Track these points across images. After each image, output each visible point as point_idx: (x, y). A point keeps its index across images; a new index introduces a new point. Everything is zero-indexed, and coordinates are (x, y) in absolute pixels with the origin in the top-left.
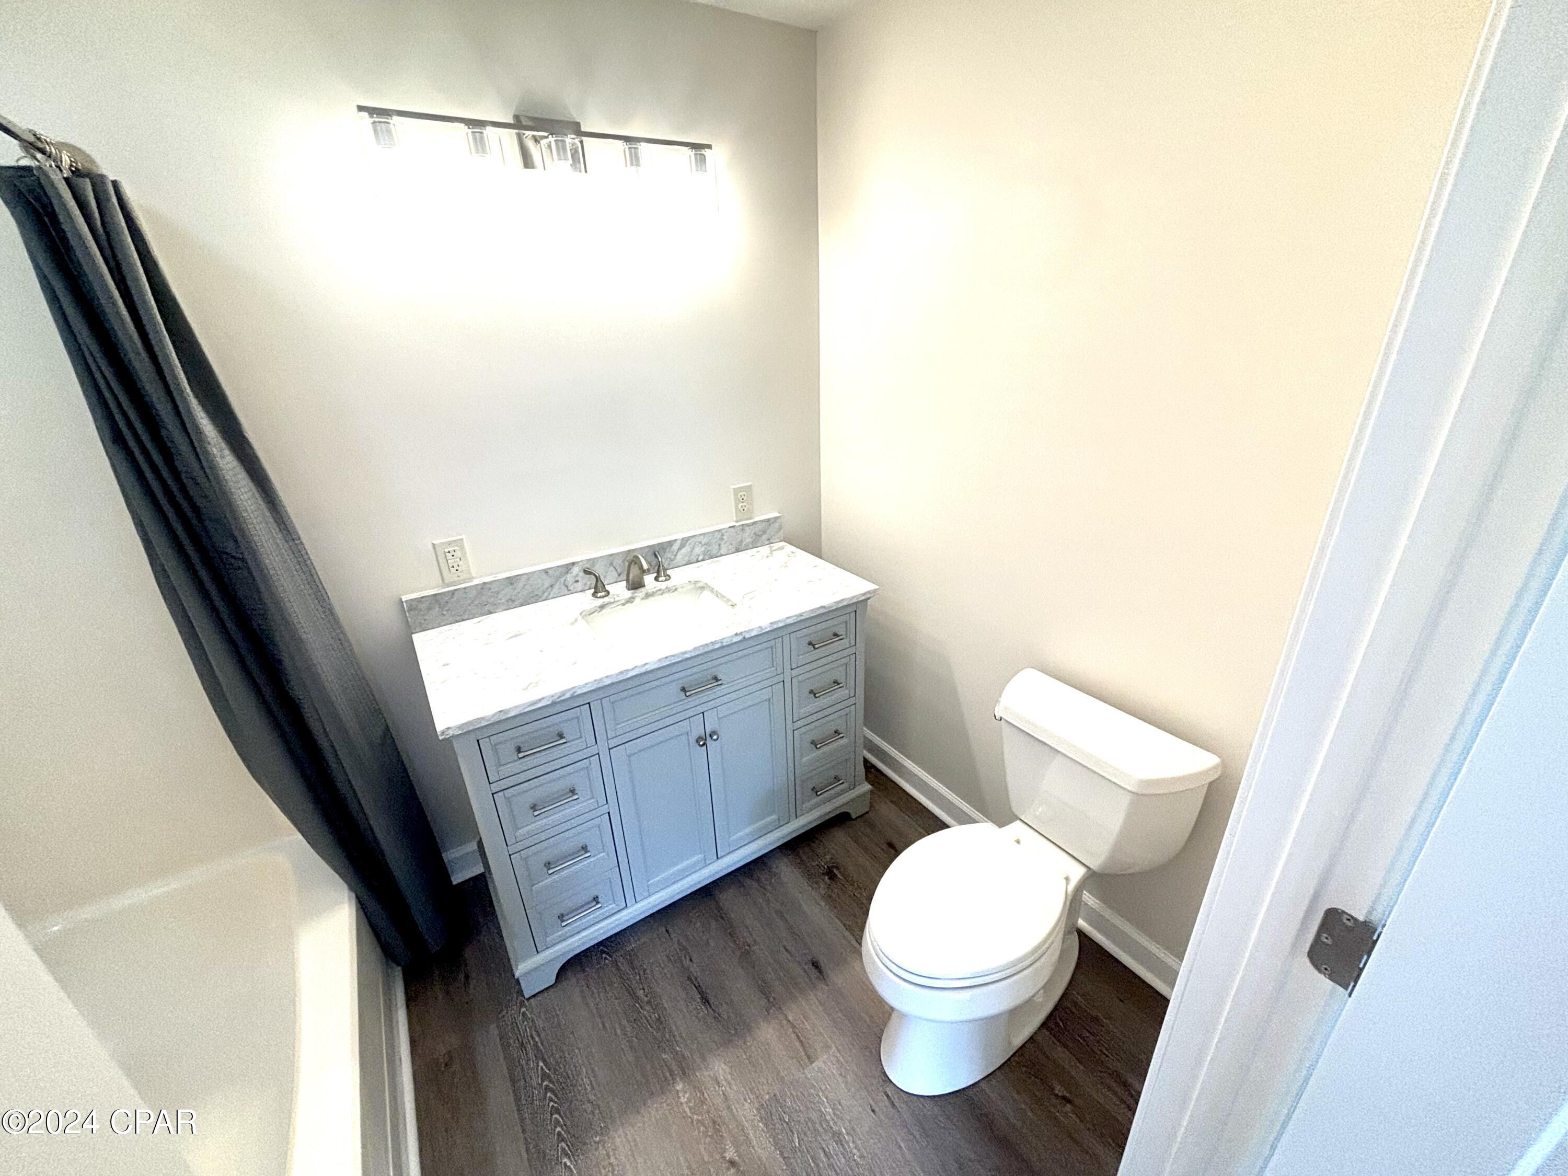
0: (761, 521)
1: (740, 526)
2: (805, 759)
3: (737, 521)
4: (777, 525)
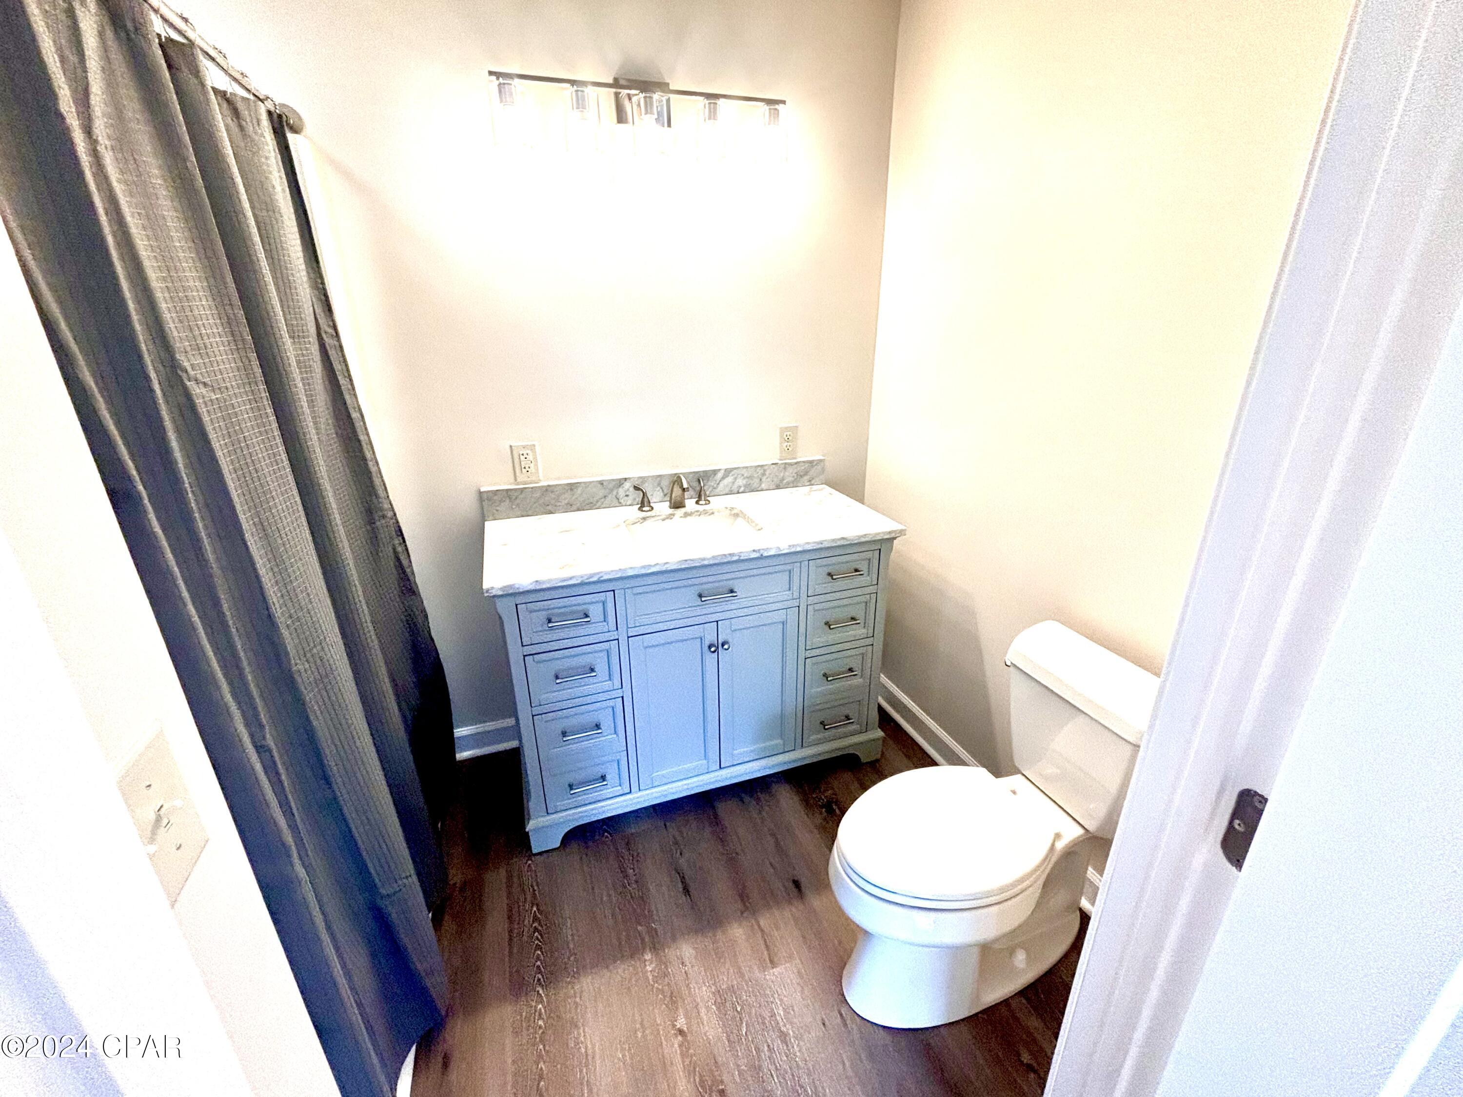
0: (804, 462)
1: (782, 464)
2: (813, 691)
3: (780, 460)
4: (819, 467)
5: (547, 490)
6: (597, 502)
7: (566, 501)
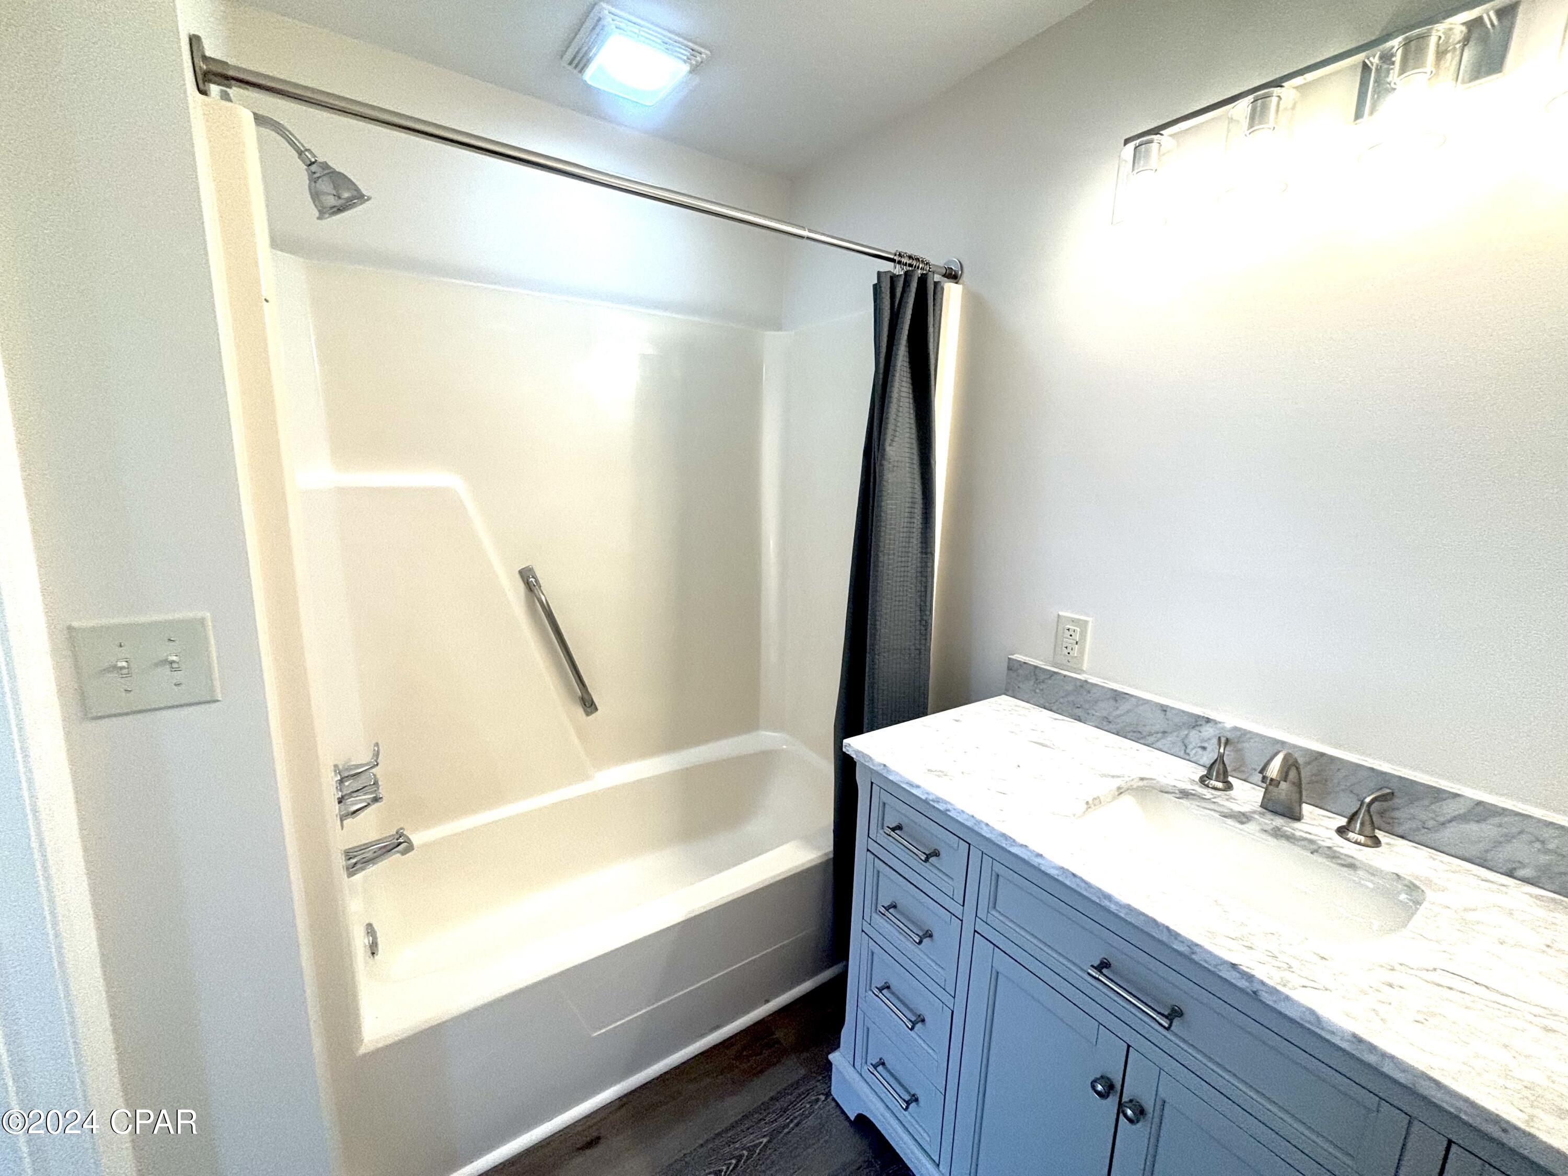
5: (1081, 686)
6: (1150, 734)
7: (1105, 714)
